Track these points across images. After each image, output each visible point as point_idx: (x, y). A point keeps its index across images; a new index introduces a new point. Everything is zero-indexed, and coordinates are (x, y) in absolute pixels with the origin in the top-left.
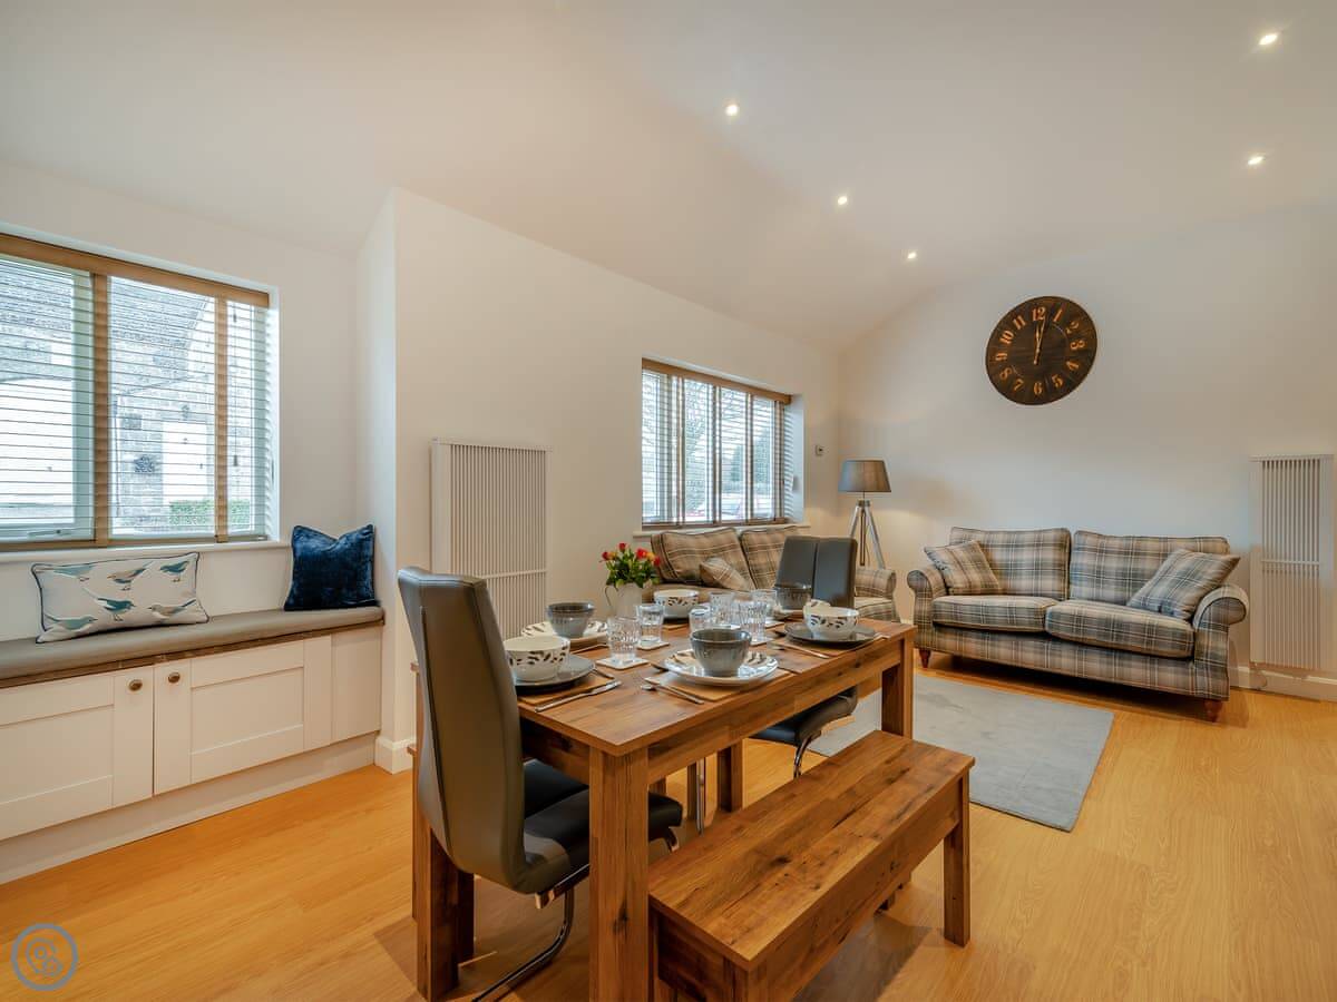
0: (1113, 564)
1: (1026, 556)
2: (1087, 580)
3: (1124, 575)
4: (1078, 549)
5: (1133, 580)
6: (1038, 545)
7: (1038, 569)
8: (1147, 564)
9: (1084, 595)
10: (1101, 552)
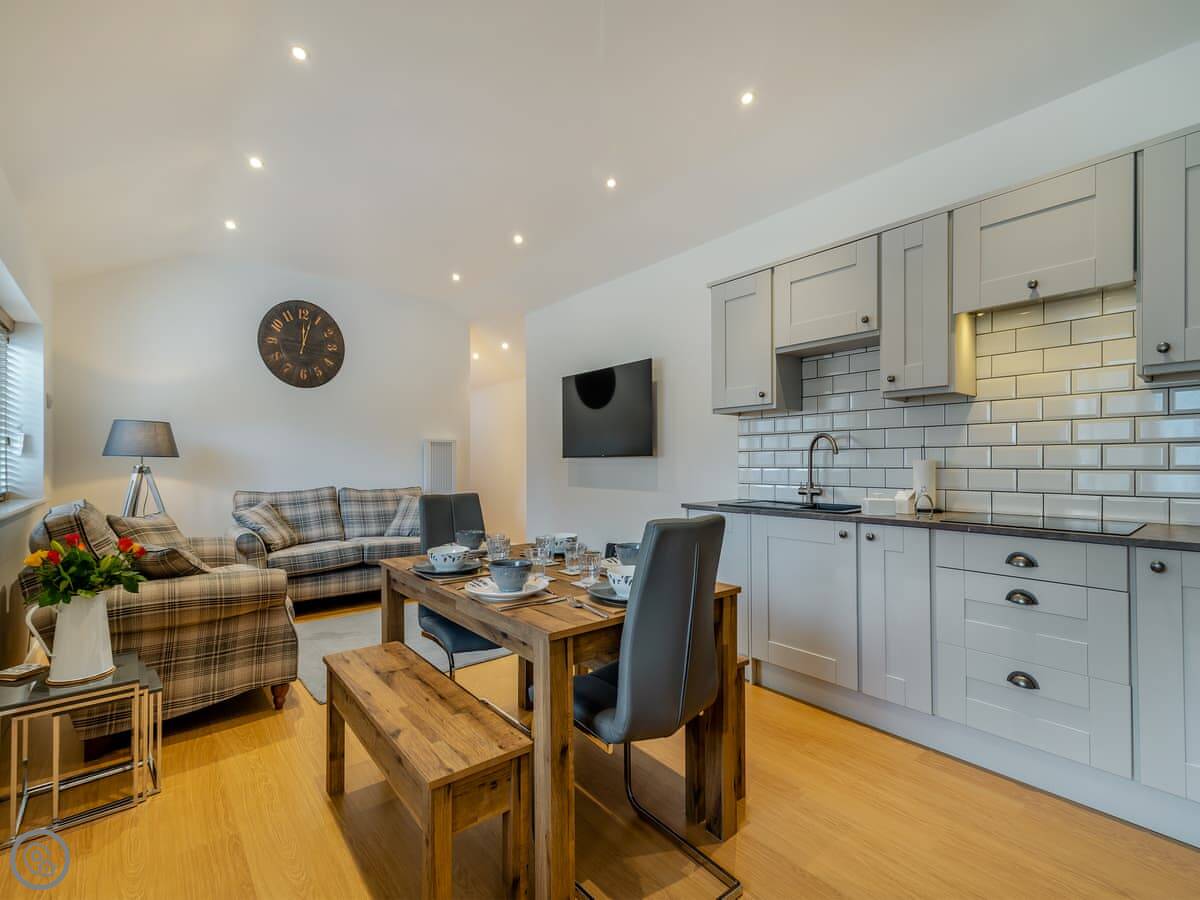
0: (371, 509)
1: (311, 510)
2: (358, 523)
3: (379, 516)
4: (346, 501)
5: (385, 519)
6: (318, 501)
7: (322, 519)
8: (390, 507)
9: (356, 534)
10: (362, 501)
